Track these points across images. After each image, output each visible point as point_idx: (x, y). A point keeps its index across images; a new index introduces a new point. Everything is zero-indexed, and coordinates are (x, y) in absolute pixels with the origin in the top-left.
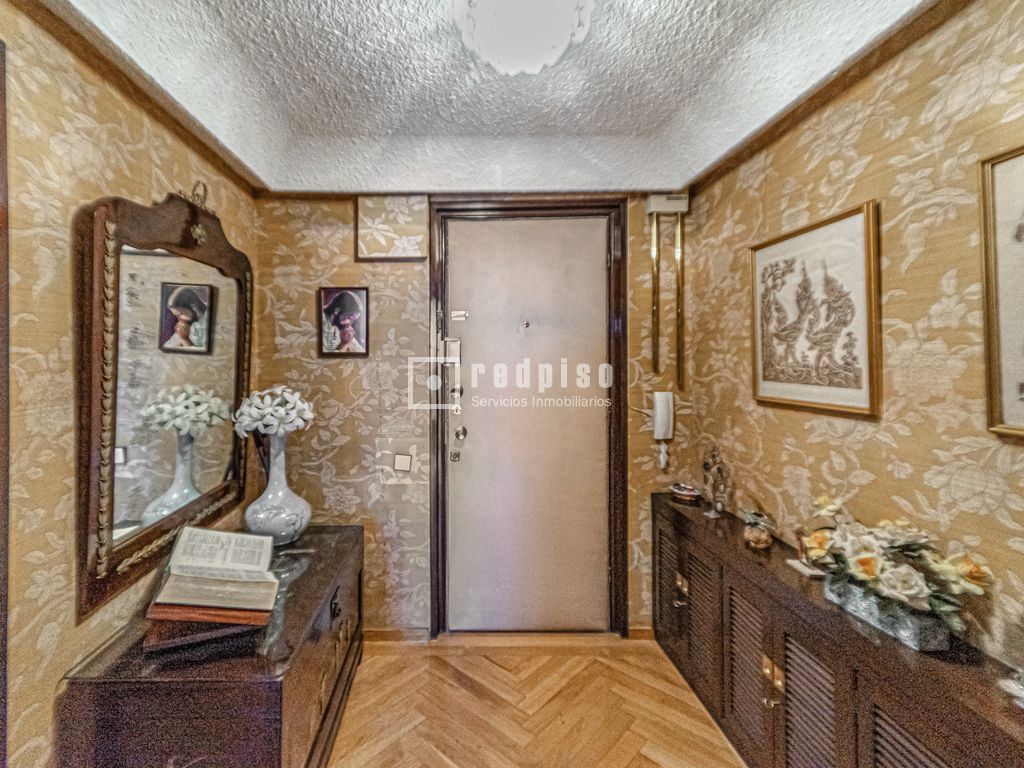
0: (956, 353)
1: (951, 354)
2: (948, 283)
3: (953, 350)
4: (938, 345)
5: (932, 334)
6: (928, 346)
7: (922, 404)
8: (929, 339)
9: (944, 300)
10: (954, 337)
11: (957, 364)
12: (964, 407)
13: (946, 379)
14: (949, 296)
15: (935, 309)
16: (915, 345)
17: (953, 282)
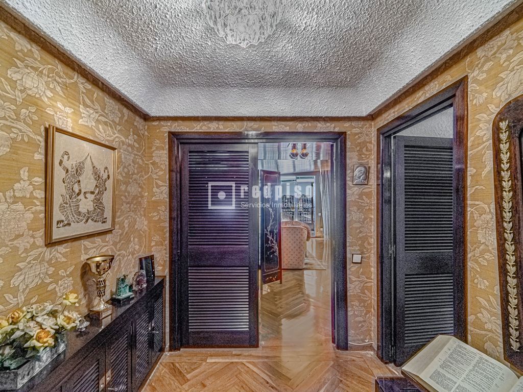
0: (28, 210)
1: (26, 211)
2: (24, 174)
3: (27, 208)
4: (20, 206)
5: (16, 200)
6: (13, 207)
7: (10, 241)
8: (14, 203)
9: (22, 182)
10: (27, 202)
11: (29, 216)
12: (33, 237)
13: (24, 224)
14: (24, 181)
15: (17, 186)
16: (6, 206)
17: (26, 174)
